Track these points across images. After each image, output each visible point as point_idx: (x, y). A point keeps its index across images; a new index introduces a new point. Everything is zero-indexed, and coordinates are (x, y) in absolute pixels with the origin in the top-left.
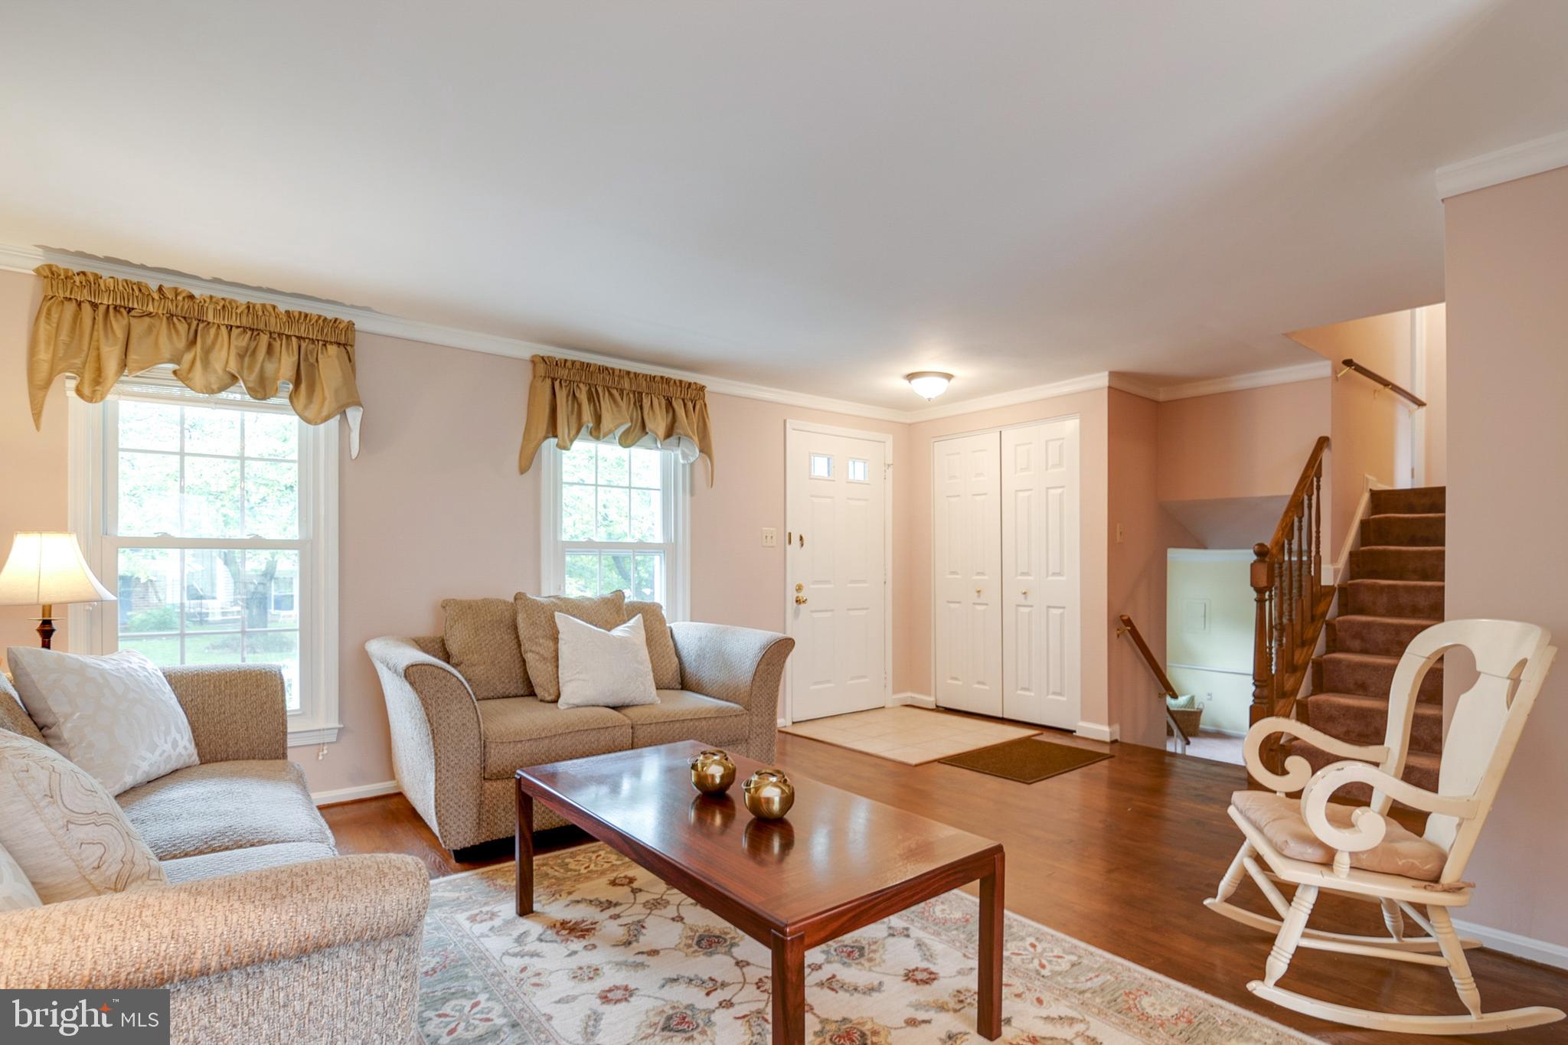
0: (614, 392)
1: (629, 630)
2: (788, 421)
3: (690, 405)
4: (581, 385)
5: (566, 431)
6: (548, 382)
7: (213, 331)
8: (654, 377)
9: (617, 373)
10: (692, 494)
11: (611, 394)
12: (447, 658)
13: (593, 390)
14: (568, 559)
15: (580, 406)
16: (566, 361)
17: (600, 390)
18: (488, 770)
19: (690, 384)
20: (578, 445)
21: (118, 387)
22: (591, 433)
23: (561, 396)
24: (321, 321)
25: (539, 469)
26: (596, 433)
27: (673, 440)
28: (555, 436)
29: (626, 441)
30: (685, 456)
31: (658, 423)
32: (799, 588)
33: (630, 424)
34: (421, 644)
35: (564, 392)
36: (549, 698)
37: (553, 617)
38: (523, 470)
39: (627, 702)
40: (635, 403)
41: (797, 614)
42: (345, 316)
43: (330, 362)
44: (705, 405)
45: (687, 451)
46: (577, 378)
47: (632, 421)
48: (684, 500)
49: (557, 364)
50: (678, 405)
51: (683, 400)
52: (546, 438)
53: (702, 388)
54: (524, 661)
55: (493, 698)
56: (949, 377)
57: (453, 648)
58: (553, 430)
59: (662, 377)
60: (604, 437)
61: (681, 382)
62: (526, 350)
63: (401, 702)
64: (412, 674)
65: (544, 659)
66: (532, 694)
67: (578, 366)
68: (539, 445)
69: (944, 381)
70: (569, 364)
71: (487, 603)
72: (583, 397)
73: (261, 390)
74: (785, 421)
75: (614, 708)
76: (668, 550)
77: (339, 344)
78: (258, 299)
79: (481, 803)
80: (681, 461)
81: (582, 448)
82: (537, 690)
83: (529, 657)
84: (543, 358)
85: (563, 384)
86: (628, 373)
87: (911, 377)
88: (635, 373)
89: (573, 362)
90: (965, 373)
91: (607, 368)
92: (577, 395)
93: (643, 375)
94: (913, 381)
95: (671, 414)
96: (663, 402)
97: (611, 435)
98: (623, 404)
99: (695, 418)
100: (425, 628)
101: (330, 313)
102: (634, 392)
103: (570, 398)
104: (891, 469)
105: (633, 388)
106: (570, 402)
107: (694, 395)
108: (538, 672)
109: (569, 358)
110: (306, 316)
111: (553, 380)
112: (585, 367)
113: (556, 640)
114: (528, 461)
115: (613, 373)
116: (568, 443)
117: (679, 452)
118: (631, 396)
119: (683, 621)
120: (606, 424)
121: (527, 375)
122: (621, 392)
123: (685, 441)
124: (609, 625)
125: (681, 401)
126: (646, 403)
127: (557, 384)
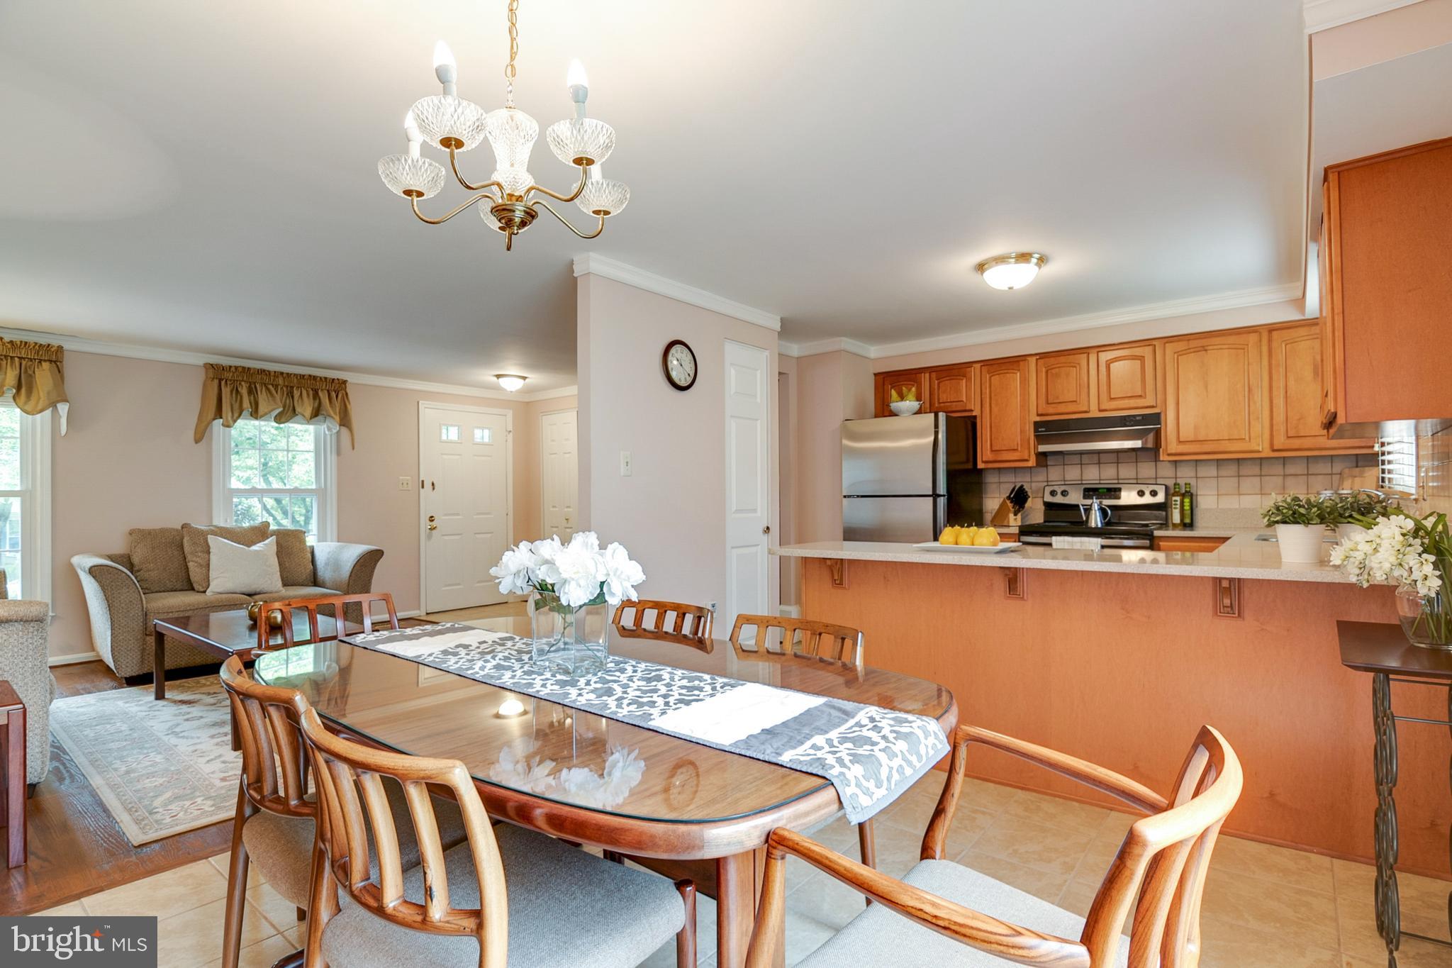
0: (270, 387)
1: (266, 547)
2: (421, 402)
3: (333, 394)
4: (243, 383)
5: (230, 414)
6: (216, 381)
8: (304, 376)
9: (272, 374)
10: (339, 453)
11: (268, 389)
12: (131, 567)
13: (253, 386)
14: (235, 500)
15: (241, 397)
16: (230, 367)
17: (258, 386)
18: (148, 629)
19: (333, 380)
20: (240, 423)
22: (251, 415)
23: (226, 392)
24: (37, 347)
25: (211, 439)
26: (255, 414)
27: (320, 417)
28: (221, 418)
29: (279, 419)
30: (329, 429)
31: (307, 407)
32: (432, 519)
33: (281, 409)
34: (110, 558)
35: (228, 389)
36: (202, 590)
37: (206, 541)
38: (198, 440)
39: (258, 590)
40: (287, 394)
41: (429, 537)
42: (55, 342)
43: (44, 376)
44: (347, 394)
45: (330, 425)
46: (241, 378)
47: (284, 407)
48: (332, 459)
49: (223, 369)
50: (323, 396)
51: (328, 391)
52: (214, 419)
53: (345, 382)
54: (188, 568)
55: (164, 591)
56: (524, 378)
57: (136, 560)
58: (219, 413)
59: (310, 376)
60: (261, 417)
61: (326, 378)
62: (201, 360)
63: (91, 588)
64: (93, 571)
65: (201, 565)
66: (193, 589)
67: (240, 369)
68: (210, 423)
69: (521, 381)
70: (233, 369)
71: (163, 531)
72: (244, 391)
74: (418, 403)
75: (250, 595)
76: (320, 493)
77: (50, 361)
79: (144, 650)
80: (327, 432)
81: (246, 427)
82: (195, 585)
83: (191, 565)
84: (212, 365)
85: (228, 382)
86: (282, 373)
87: (498, 376)
88: (288, 374)
89: (236, 368)
90: (535, 378)
91: (264, 371)
92: (239, 389)
93: (295, 375)
94: (500, 379)
95: (318, 401)
96: (311, 393)
97: (268, 415)
98: (278, 397)
99: (337, 405)
100: (119, 548)
101: (44, 341)
102: (287, 386)
103: (234, 392)
105: (287, 383)
106: (234, 395)
107: (337, 389)
108: (195, 573)
109: (234, 364)
110: (26, 343)
111: (220, 380)
112: (246, 370)
113: (209, 553)
114: (201, 434)
115: (270, 374)
116: (231, 422)
117: (325, 426)
118: (285, 389)
119: (332, 541)
120: (262, 409)
121: (201, 376)
122: (276, 387)
123: (328, 419)
124: (250, 543)
125: (326, 392)
126: (296, 393)
127: (223, 383)
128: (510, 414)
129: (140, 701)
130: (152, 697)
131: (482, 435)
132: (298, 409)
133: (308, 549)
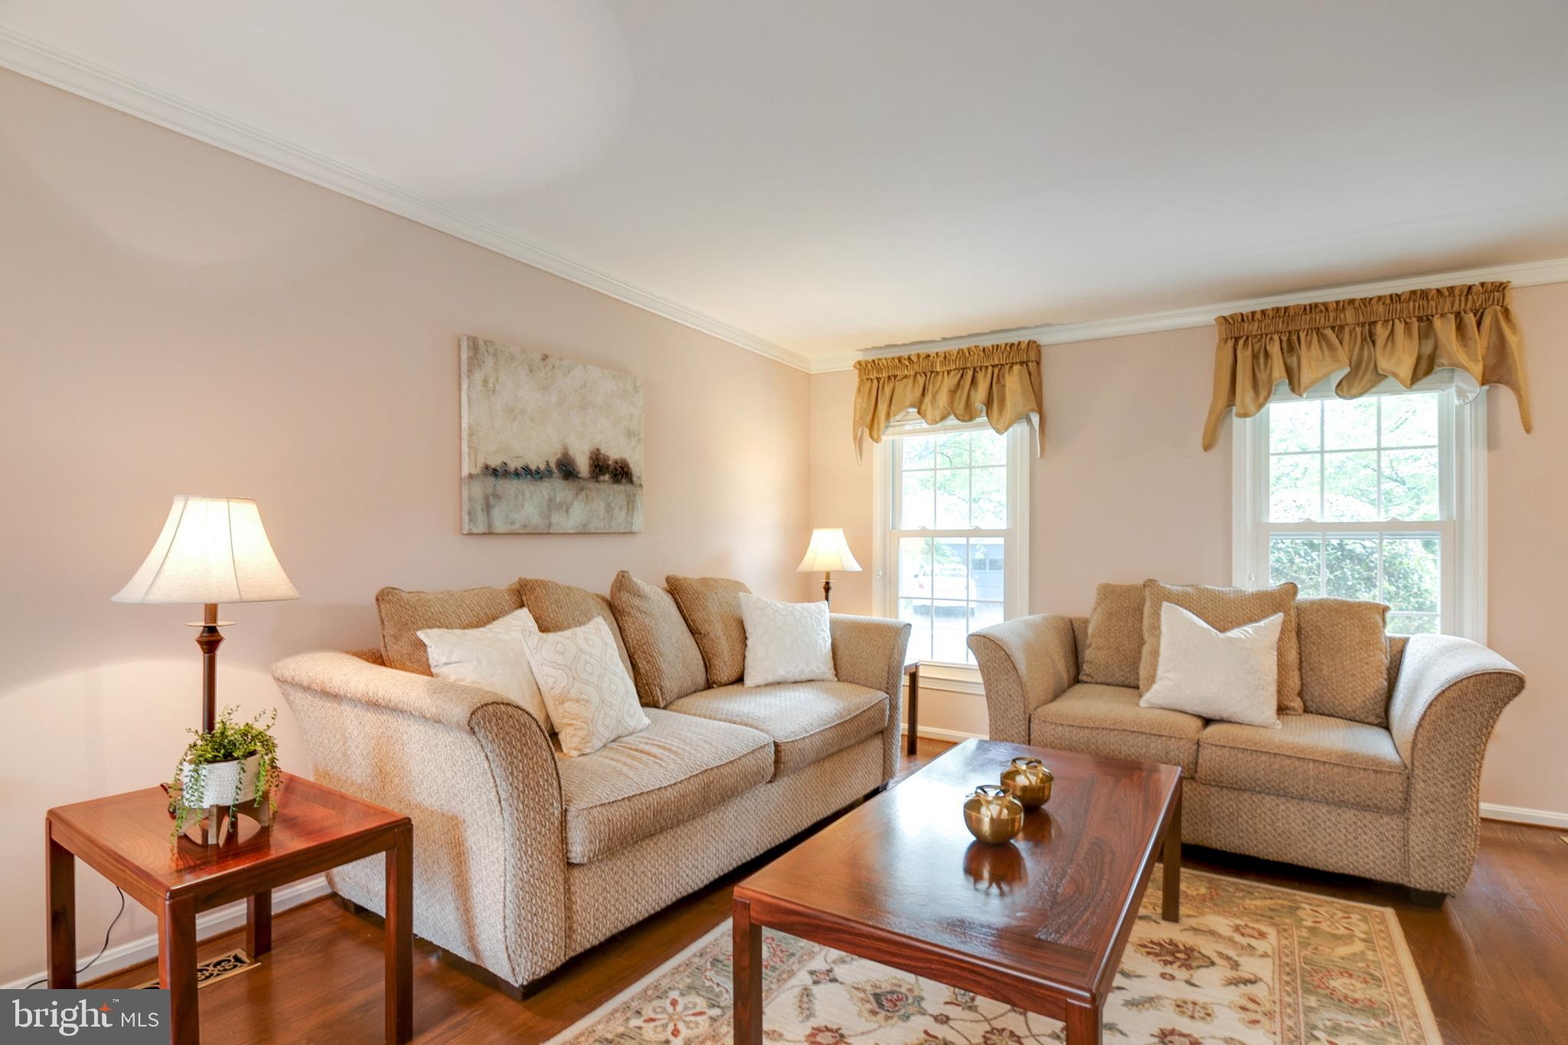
0: (1326, 332)
3: (1470, 319)
4: (1274, 337)
5: (1252, 395)
6: (1231, 343)
7: (940, 377)
9: (1332, 307)
10: (1492, 443)
11: (1322, 337)
13: (1295, 338)
15: (1270, 363)
16: (1253, 313)
17: (1302, 336)
19: (1470, 288)
21: (890, 430)
22: (1290, 392)
24: (1008, 348)
25: (1232, 441)
26: (1295, 385)
27: (1438, 374)
28: (1239, 402)
29: (1345, 389)
30: (1461, 394)
31: (1403, 356)
33: (1347, 373)
35: (1249, 353)
37: (1160, 612)
38: (1207, 447)
40: (1364, 339)
42: (1024, 337)
43: (1014, 382)
44: (1504, 312)
45: (1464, 386)
46: (1272, 329)
47: (1354, 367)
48: (1477, 456)
49: (1243, 320)
50: (1445, 329)
51: (1458, 315)
52: (1229, 407)
53: (1500, 287)
54: (1139, 654)
57: (1090, 630)
58: (1235, 399)
60: (1309, 391)
61: (1452, 289)
62: (1207, 315)
65: (1154, 651)
66: (1138, 688)
68: (1222, 416)
70: (1258, 316)
72: (1274, 351)
73: (968, 415)
76: (1449, 530)
77: (1022, 363)
78: (964, 345)
80: (1462, 402)
83: (1143, 652)
84: (1225, 318)
85: (1250, 341)
88: (1363, 300)
89: (1263, 312)
91: (1316, 305)
92: (1268, 348)
93: (1380, 298)
95: (1429, 341)
96: (1415, 325)
97: (1322, 388)
98: (1342, 348)
99: (1480, 338)
101: (1014, 338)
102: (1363, 324)
103: (1259, 356)
105: (1361, 319)
106: (1259, 363)
107: (1481, 304)
108: (1144, 663)
109: (1258, 308)
110: (998, 346)
111: (1237, 339)
112: (1282, 313)
113: (1160, 632)
114: (1213, 436)
115: (1327, 309)
116: (1252, 408)
117: (1452, 391)
118: (1356, 330)
120: (1306, 375)
121: (1213, 339)
122: (1339, 330)
123: (1459, 374)
125: (1452, 317)
126: (1381, 332)
127: (1241, 342)
132: (1384, 364)
133: (1385, 644)
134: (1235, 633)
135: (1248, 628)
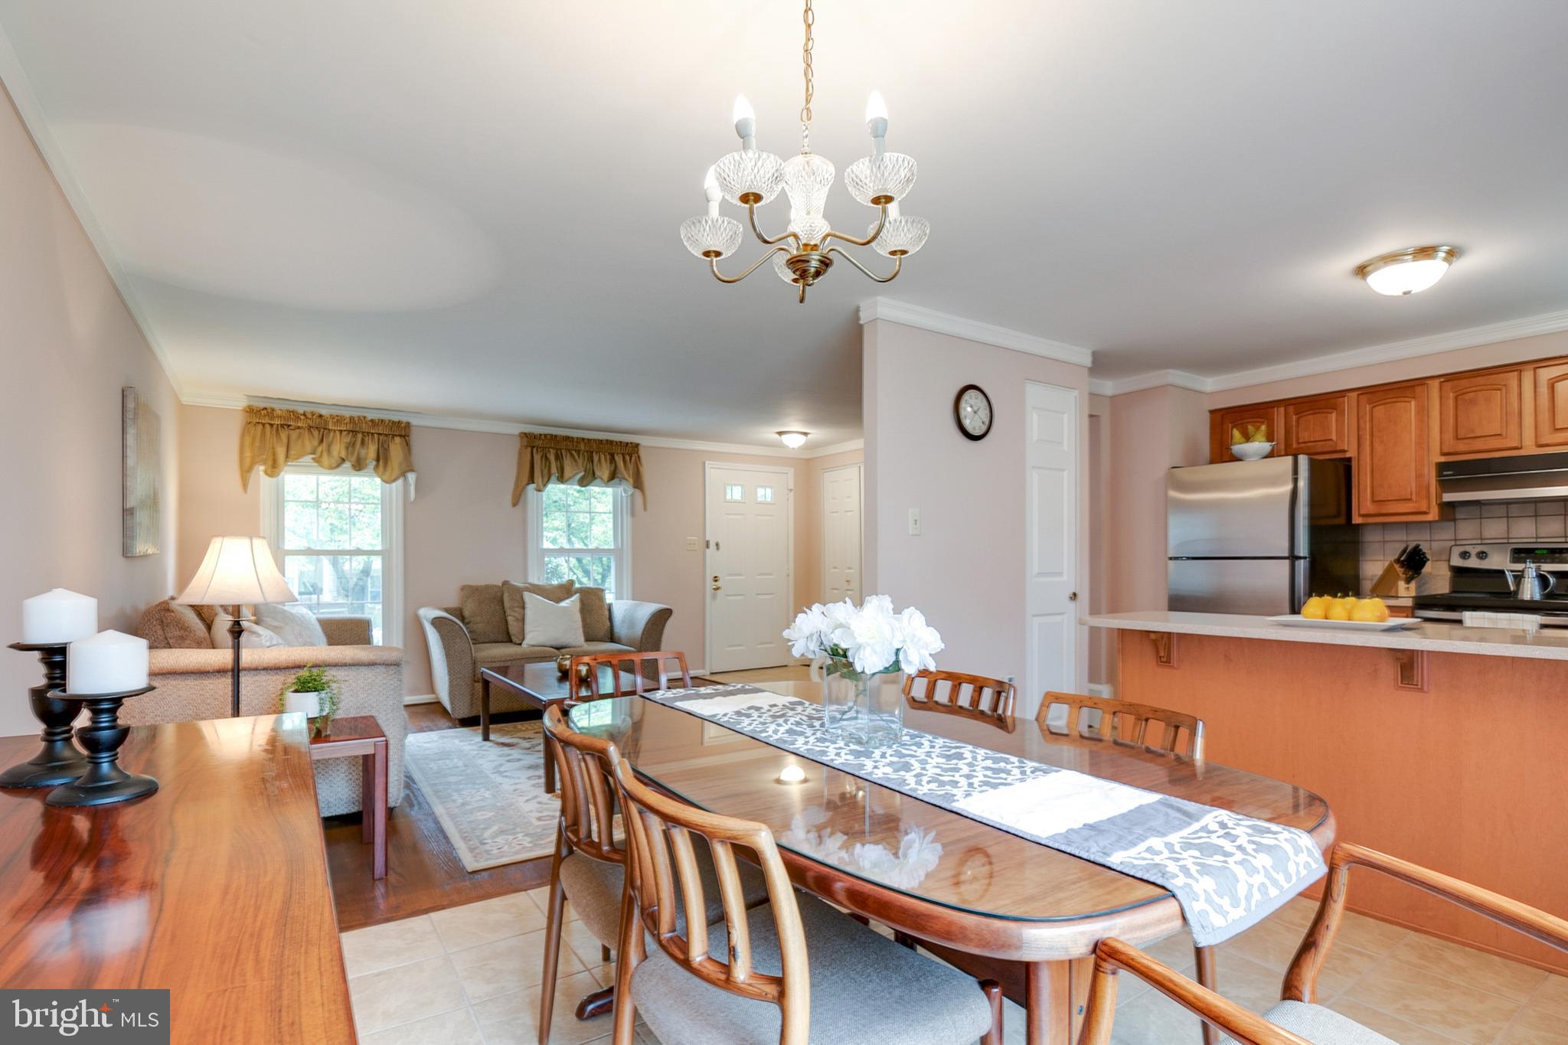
0: (574, 452)
1: (571, 603)
2: (707, 462)
3: (628, 458)
4: (551, 450)
5: (540, 480)
6: (529, 449)
7: (332, 434)
8: (602, 441)
9: (575, 440)
10: (633, 514)
11: (572, 455)
12: (462, 619)
13: (559, 452)
14: (546, 559)
15: (550, 463)
16: (541, 435)
17: (563, 452)
18: (476, 676)
19: (627, 443)
20: (550, 486)
21: (286, 468)
22: (558, 480)
23: (537, 458)
24: (390, 424)
25: (525, 503)
26: (561, 479)
27: (616, 480)
28: (533, 483)
29: (583, 482)
30: (625, 491)
31: (604, 471)
32: (716, 579)
33: (582, 474)
34: (447, 610)
35: (540, 455)
36: (518, 642)
37: (522, 597)
38: (515, 504)
39: (565, 644)
40: (588, 459)
41: (714, 597)
42: (404, 419)
43: (396, 448)
44: (639, 457)
45: (627, 488)
46: (549, 445)
47: (585, 471)
48: (627, 519)
49: (535, 437)
50: (619, 459)
51: (623, 454)
52: (528, 484)
53: (637, 445)
54: (507, 622)
55: (488, 643)
56: (806, 434)
57: (466, 613)
58: (531, 480)
59: (607, 440)
60: (567, 481)
61: (621, 442)
62: (516, 429)
63: (433, 637)
64: (437, 622)
65: (518, 620)
66: (511, 641)
67: (549, 437)
68: (524, 488)
69: (803, 438)
70: (543, 437)
71: (487, 587)
72: (552, 457)
73: (359, 466)
74: (704, 463)
75: (558, 649)
76: (617, 552)
77: (400, 436)
78: (355, 413)
79: (473, 695)
80: (623, 494)
81: (555, 490)
82: (513, 637)
83: (510, 619)
84: (525, 434)
85: (539, 450)
86: (583, 439)
87: (780, 433)
88: (588, 439)
89: (545, 435)
90: (817, 433)
91: (569, 437)
92: (548, 455)
93: (594, 440)
94: (782, 436)
95: (613, 465)
96: (608, 456)
97: (572, 480)
98: (580, 461)
99: (631, 467)
100: (453, 602)
101: (396, 418)
102: (587, 452)
103: (544, 459)
104: (792, 493)
105: (587, 449)
106: (544, 461)
107: (631, 451)
108: (513, 628)
109: (543, 432)
110: (382, 420)
111: (533, 447)
112: (554, 438)
113: (523, 608)
114: (518, 498)
115: (573, 440)
116: (541, 486)
117: (621, 488)
118: (586, 454)
119: (627, 599)
120: (568, 473)
121: (515, 446)
122: (578, 452)
123: (624, 482)
124: (559, 600)
125: (621, 456)
126: (596, 458)
127: (535, 450)
128: (791, 471)
129: (472, 740)
130: (479, 738)
131: (765, 494)
132: (598, 473)
133: (606, 607)
134: (563, 604)
135: (567, 601)
